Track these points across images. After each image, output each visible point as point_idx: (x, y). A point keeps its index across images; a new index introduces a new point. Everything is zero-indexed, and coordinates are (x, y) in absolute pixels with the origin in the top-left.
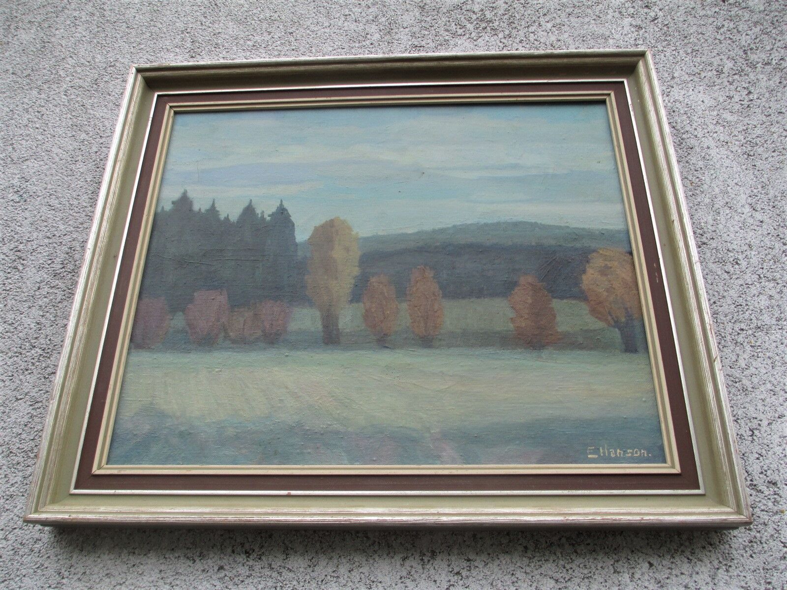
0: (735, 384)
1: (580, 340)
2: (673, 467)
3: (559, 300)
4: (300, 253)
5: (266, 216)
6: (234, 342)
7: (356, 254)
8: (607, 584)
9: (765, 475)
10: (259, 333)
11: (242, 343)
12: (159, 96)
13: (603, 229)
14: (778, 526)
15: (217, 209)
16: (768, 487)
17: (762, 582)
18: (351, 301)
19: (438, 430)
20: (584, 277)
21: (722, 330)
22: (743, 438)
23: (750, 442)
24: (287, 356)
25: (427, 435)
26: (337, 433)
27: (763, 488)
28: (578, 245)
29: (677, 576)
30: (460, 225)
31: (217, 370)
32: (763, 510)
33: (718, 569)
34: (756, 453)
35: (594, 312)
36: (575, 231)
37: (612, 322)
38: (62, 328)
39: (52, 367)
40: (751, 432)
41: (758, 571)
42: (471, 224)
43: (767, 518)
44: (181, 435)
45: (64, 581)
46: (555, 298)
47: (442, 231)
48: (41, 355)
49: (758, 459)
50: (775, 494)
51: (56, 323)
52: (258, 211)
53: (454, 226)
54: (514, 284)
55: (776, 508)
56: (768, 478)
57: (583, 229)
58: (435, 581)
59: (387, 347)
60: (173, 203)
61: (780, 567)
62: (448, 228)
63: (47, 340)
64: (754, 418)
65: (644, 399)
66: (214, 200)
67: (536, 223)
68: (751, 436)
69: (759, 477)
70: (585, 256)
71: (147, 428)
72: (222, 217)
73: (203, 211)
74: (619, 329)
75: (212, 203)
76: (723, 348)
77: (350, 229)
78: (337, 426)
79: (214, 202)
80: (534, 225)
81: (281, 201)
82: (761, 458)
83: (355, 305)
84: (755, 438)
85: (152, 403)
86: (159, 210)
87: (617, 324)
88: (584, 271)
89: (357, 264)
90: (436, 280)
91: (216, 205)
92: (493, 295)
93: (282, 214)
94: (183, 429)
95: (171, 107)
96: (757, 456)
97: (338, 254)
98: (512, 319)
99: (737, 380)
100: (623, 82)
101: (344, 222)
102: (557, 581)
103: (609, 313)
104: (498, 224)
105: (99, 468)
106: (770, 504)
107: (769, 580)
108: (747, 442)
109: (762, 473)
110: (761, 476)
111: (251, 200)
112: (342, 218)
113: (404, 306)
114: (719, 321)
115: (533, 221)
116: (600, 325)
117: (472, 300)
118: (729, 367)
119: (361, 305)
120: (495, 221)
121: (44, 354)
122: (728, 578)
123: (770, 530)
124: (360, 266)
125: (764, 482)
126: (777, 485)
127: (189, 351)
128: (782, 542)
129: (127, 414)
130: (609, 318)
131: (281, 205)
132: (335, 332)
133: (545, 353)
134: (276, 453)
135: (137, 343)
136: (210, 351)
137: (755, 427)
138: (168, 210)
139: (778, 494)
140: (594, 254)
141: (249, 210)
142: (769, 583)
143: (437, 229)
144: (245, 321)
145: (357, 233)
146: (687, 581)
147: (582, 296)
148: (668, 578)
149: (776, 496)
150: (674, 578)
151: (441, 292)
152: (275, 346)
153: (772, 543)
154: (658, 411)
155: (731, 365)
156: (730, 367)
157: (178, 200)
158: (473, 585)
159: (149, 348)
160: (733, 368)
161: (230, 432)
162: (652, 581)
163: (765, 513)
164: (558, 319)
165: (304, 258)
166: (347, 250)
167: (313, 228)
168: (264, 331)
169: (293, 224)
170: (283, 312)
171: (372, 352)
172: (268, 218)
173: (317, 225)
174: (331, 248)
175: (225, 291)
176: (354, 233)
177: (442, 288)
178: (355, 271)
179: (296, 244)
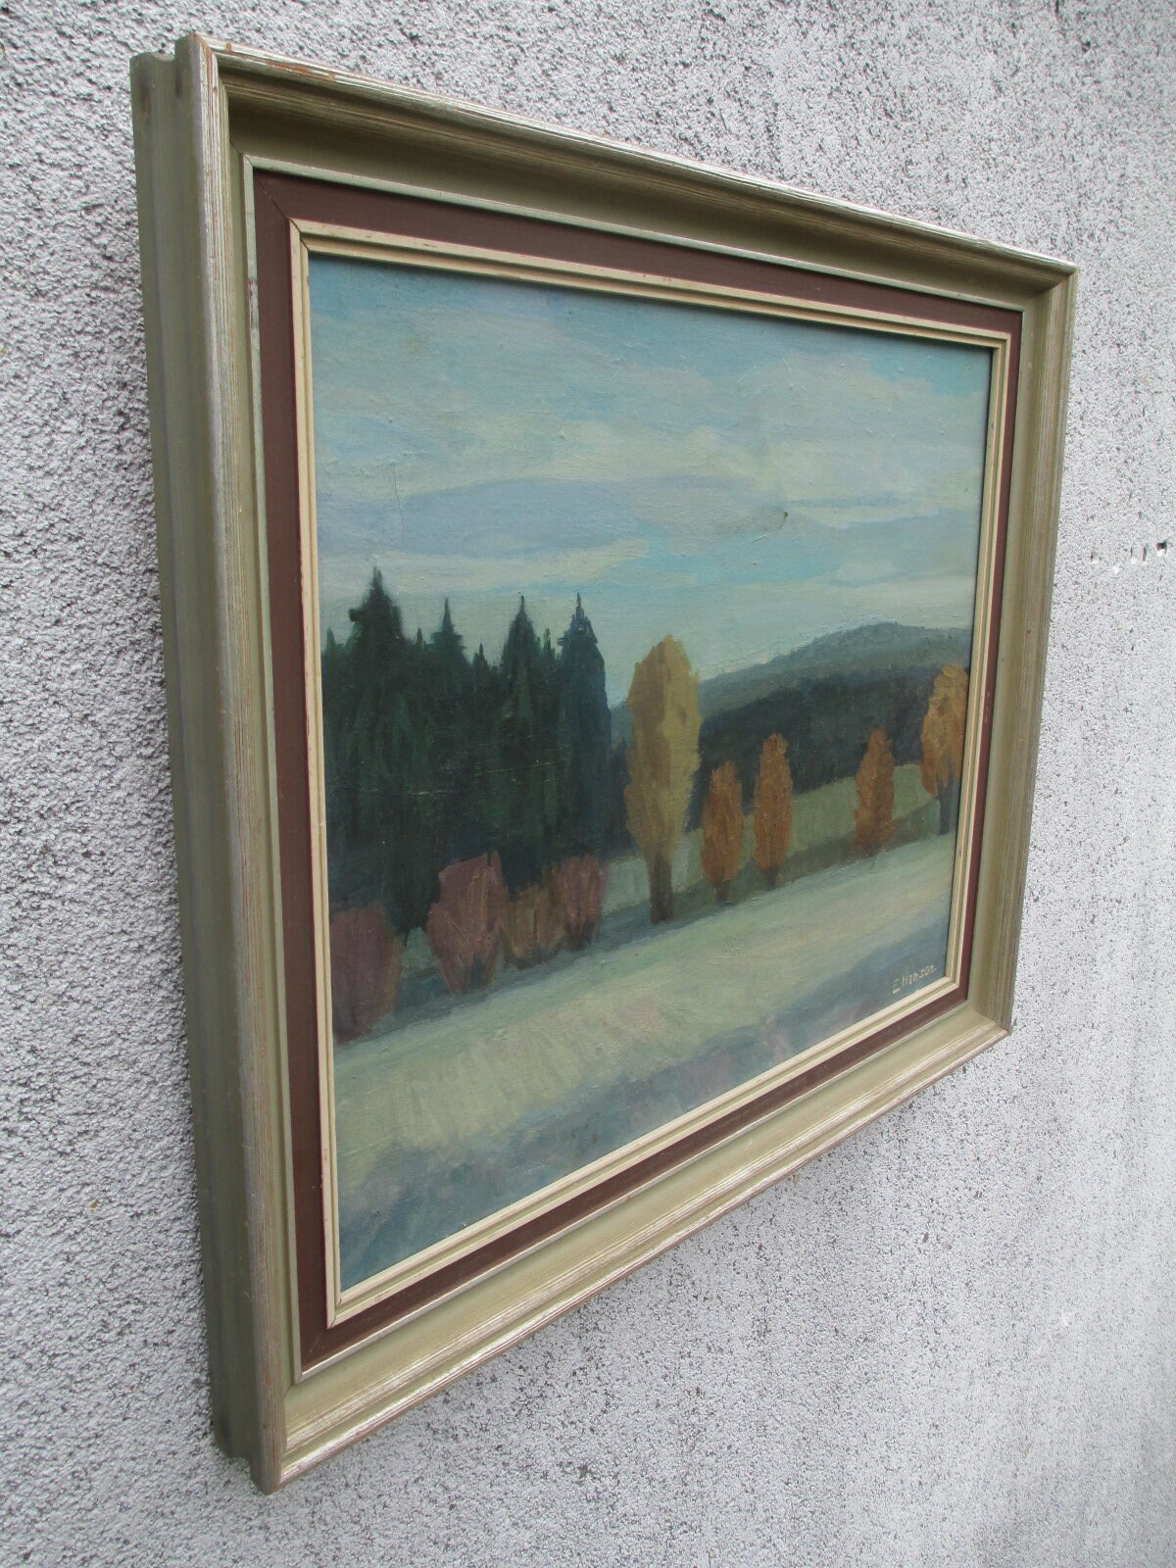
1: (909, 827)
2: (956, 981)
3: (900, 767)
4: (616, 735)
5: (553, 644)
6: (523, 964)
7: (696, 721)
10: (560, 933)
11: (534, 962)
12: (258, 172)
15: (458, 630)
18: (687, 830)
20: (925, 721)
28: (928, 662)
31: (500, 1031)
35: (925, 778)
36: (928, 636)
37: (937, 792)
38: (54, 1009)
39: (73, 1119)
44: (456, 1176)
46: (897, 763)
47: (802, 654)
48: (22, 1101)
51: (30, 997)
52: (539, 632)
53: (816, 642)
57: (936, 632)
59: (728, 904)
60: (354, 615)
62: (808, 648)
63: (23, 1052)
66: (447, 600)
67: (897, 625)
70: (931, 682)
71: (395, 1190)
72: (470, 654)
73: (427, 639)
74: (941, 801)
75: (442, 611)
77: (685, 662)
79: (446, 607)
80: (894, 630)
81: (579, 599)
83: (693, 834)
85: (395, 1143)
87: (940, 792)
88: (927, 710)
89: (696, 747)
90: (787, 760)
91: (454, 619)
92: (843, 774)
93: (581, 638)
94: (457, 1165)
95: (303, 238)
97: (670, 727)
98: (856, 812)
100: (1019, 313)
101: (677, 647)
103: (937, 777)
104: (861, 630)
111: (523, 598)
112: (675, 639)
113: (750, 820)
115: (895, 621)
116: (927, 798)
117: (823, 789)
119: (700, 831)
121: (35, 1096)
124: (700, 750)
127: (447, 1012)
129: (354, 1184)
130: (936, 785)
131: (579, 609)
132: (667, 897)
133: (877, 859)
135: (346, 1028)
136: (483, 998)
138: (345, 643)
140: (939, 678)
141: (521, 631)
143: (796, 650)
144: (534, 913)
145: (697, 674)
147: (919, 755)
151: (792, 782)
152: (585, 951)
157: (364, 605)
159: (369, 1031)
161: (531, 1134)
164: (896, 799)
165: (623, 746)
166: (683, 715)
167: (633, 670)
168: (568, 928)
169: (601, 662)
170: (594, 876)
171: (711, 918)
172: (558, 650)
173: (640, 660)
174: (661, 716)
175: (496, 854)
176: (692, 673)
177: (794, 774)
178: (694, 762)
179: (608, 714)
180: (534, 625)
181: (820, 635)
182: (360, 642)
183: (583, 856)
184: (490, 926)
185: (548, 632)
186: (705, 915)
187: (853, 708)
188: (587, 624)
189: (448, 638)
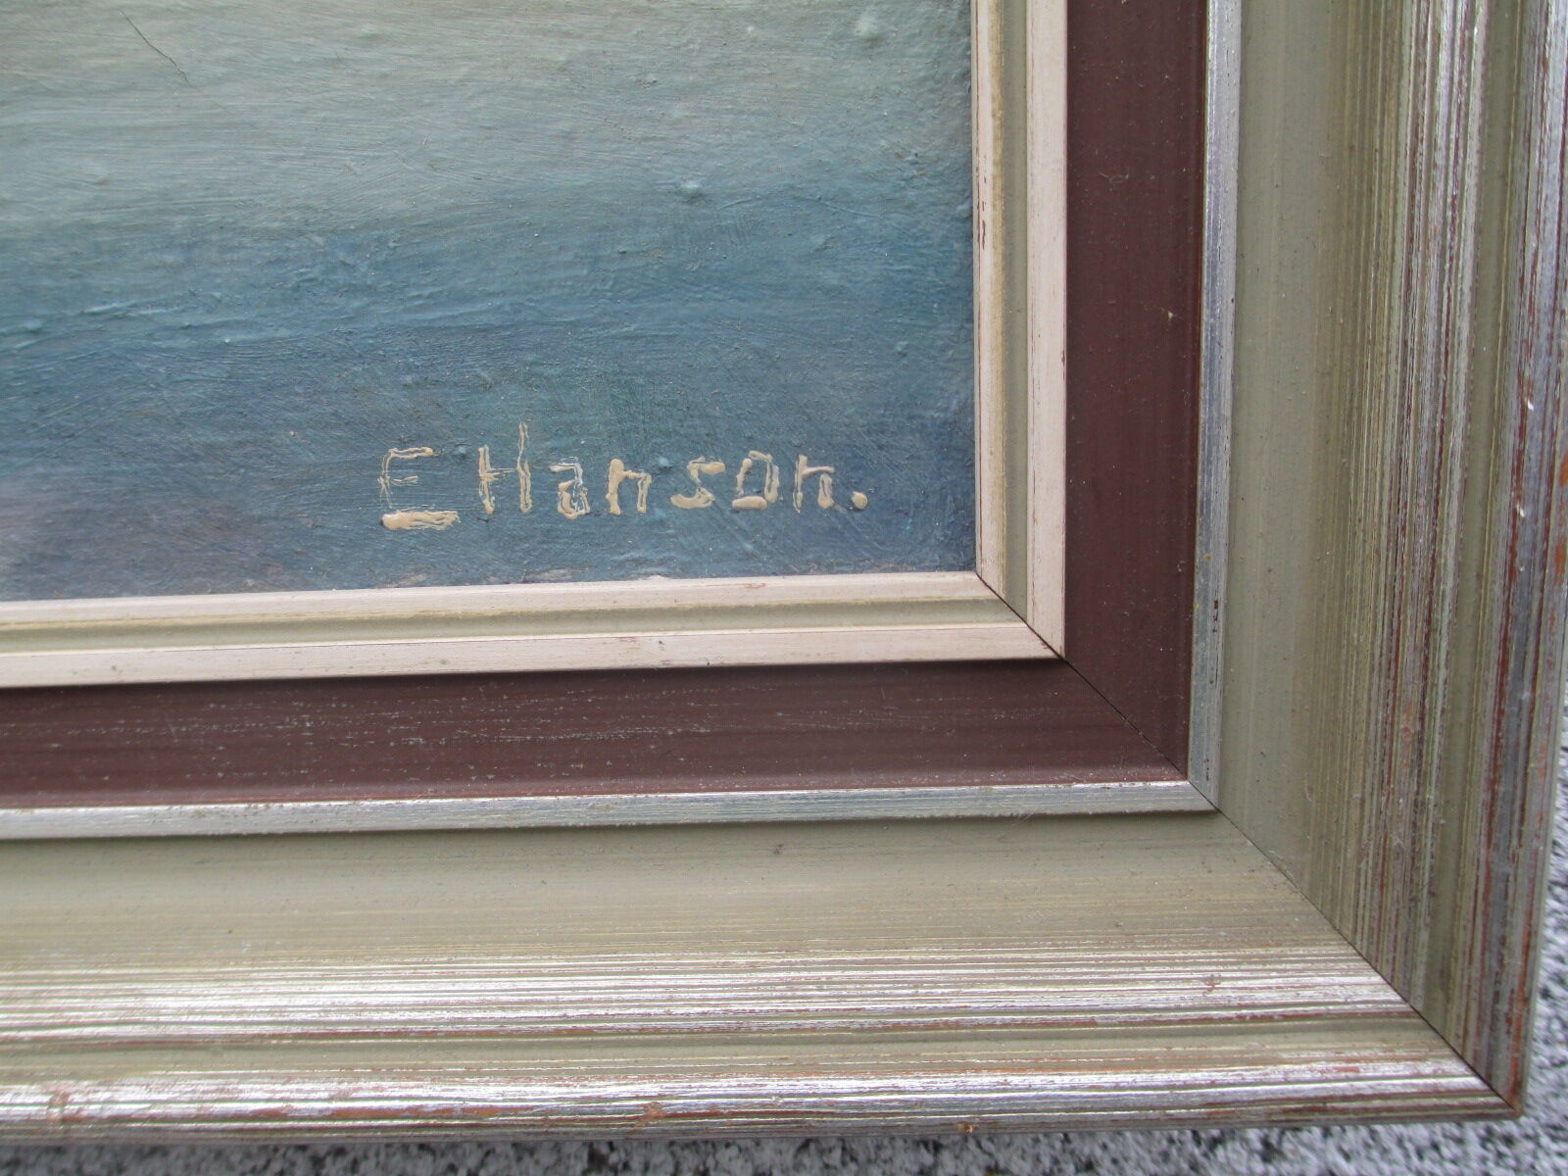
2: (1012, 603)
33: (1215, 1143)
154: (965, 133)
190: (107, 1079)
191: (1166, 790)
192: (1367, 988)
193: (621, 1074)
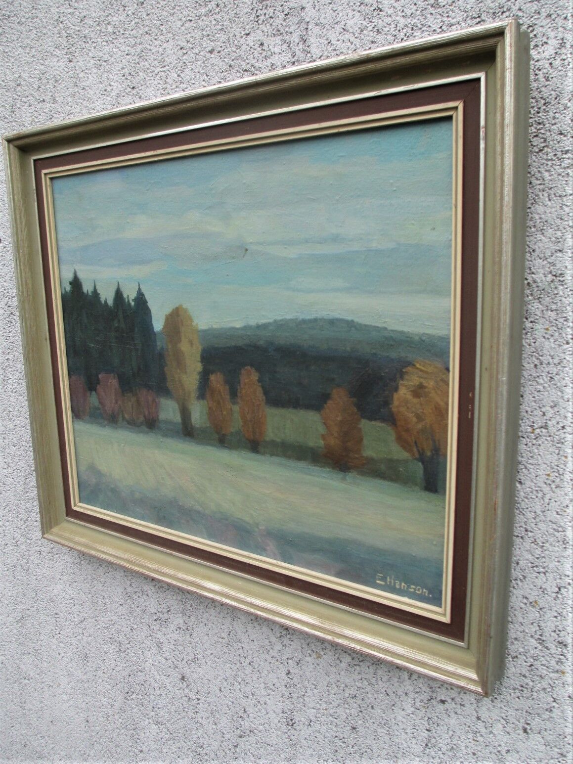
0: (556, 533)
1: (383, 467)
2: (444, 615)
3: (368, 422)
4: (159, 343)
5: (131, 301)
6: (129, 423)
7: (198, 348)
8: (390, 674)
9: (558, 635)
10: (142, 419)
11: (132, 424)
12: (35, 161)
13: (424, 334)
14: (555, 683)
15: (99, 291)
16: (556, 647)
17: (522, 721)
18: (198, 398)
19: (263, 528)
20: (396, 396)
21: (562, 466)
22: (546, 592)
23: (552, 599)
24: (161, 442)
25: (256, 529)
26: (199, 512)
27: (552, 646)
28: (393, 355)
29: (447, 689)
30: (281, 320)
31: (122, 445)
32: (544, 665)
34: (556, 611)
35: (400, 439)
36: (393, 335)
37: (417, 456)
40: (557, 589)
41: (520, 711)
42: (291, 320)
43: (545, 672)
44: (112, 490)
45: (82, 562)
46: (364, 418)
47: (265, 326)
49: (556, 617)
50: (562, 655)
52: (125, 296)
53: (275, 321)
54: (326, 397)
55: (557, 667)
56: (560, 639)
57: (402, 332)
58: (272, 630)
59: (226, 447)
60: (71, 283)
61: (543, 716)
62: (270, 324)
64: (565, 575)
65: (435, 543)
66: (95, 281)
67: (352, 321)
68: (556, 593)
69: (550, 635)
70: (401, 369)
71: (94, 480)
72: (103, 300)
73: (90, 293)
74: (423, 463)
76: (556, 488)
77: (191, 319)
78: (198, 507)
79: (95, 283)
80: (351, 324)
81: (139, 285)
82: (559, 618)
83: (202, 402)
84: (559, 596)
85: (93, 463)
86: (63, 292)
87: (422, 459)
88: (396, 389)
89: (200, 360)
90: (260, 384)
91: (97, 287)
92: (308, 407)
93: (141, 299)
94: (112, 486)
95: (45, 174)
96: (556, 614)
97: (184, 347)
98: (323, 435)
99: (560, 529)
100: (479, 79)
101: (186, 311)
102: (353, 659)
103: (416, 443)
104: (315, 320)
105: (75, 505)
106: (553, 663)
107: (529, 722)
108: (549, 598)
109: (555, 631)
110: (553, 634)
111: (118, 283)
112: (184, 306)
113: (236, 408)
114: (561, 453)
115: (349, 318)
116: (405, 455)
117: (289, 410)
118: (555, 513)
119: (205, 402)
120: (313, 317)
122: (491, 706)
123: (544, 684)
124: (202, 362)
125: (554, 641)
126: (567, 647)
127: (104, 426)
128: (553, 698)
129: (83, 469)
130: (415, 449)
131: (140, 289)
132: (190, 426)
133: (350, 476)
134: (164, 518)
135: (77, 414)
136: (116, 428)
137: (564, 585)
138: (69, 292)
139: (565, 656)
140: (410, 369)
141: (119, 294)
142: (528, 724)
143: (260, 324)
144: (132, 405)
145: (197, 325)
146: (454, 696)
147: (391, 419)
148: (439, 687)
149: (561, 657)
150: (444, 690)
151: (264, 398)
152: (154, 431)
153: (542, 694)
155: (558, 511)
156: (557, 512)
157: (73, 280)
158: (295, 641)
159: (83, 419)
160: (559, 514)
161: (138, 495)
162: (426, 685)
163: (545, 668)
164: (365, 442)
165: (162, 349)
166: (191, 343)
167: (164, 317)
168: (145, 416)
169: (150, 311)
170: (154, 400)
171: (216, 449)
172: (133, 304)
173: (167, 313)
174: (180, 341)
175: (116, 376)
176: (194, 324)
177: (266, 393)
178: (199, 367)
179: (155, 334)
180: (123, 293)
181: (279, 318)
182: (73, 292)
183: (148, 390)
184: (116, 403)
185: (128, 296)
186: (212, 445)
187: (313, 368)
188: (143, 295)
189: (96, 293)
190: (338, 638)
191: (461, 644)
192: (474, 676)
193: (390, 656)
